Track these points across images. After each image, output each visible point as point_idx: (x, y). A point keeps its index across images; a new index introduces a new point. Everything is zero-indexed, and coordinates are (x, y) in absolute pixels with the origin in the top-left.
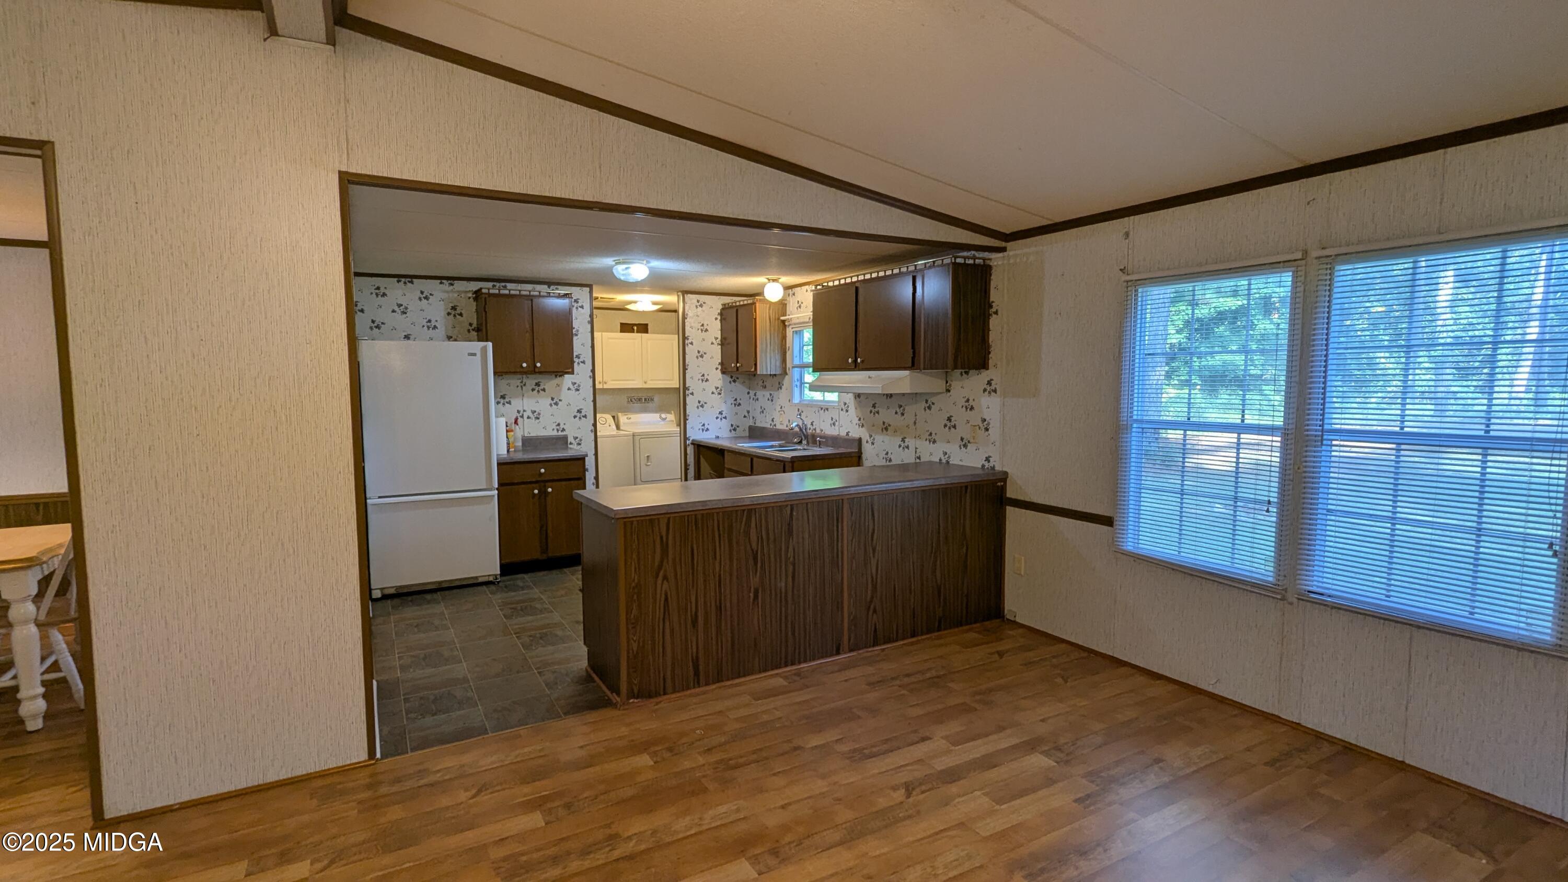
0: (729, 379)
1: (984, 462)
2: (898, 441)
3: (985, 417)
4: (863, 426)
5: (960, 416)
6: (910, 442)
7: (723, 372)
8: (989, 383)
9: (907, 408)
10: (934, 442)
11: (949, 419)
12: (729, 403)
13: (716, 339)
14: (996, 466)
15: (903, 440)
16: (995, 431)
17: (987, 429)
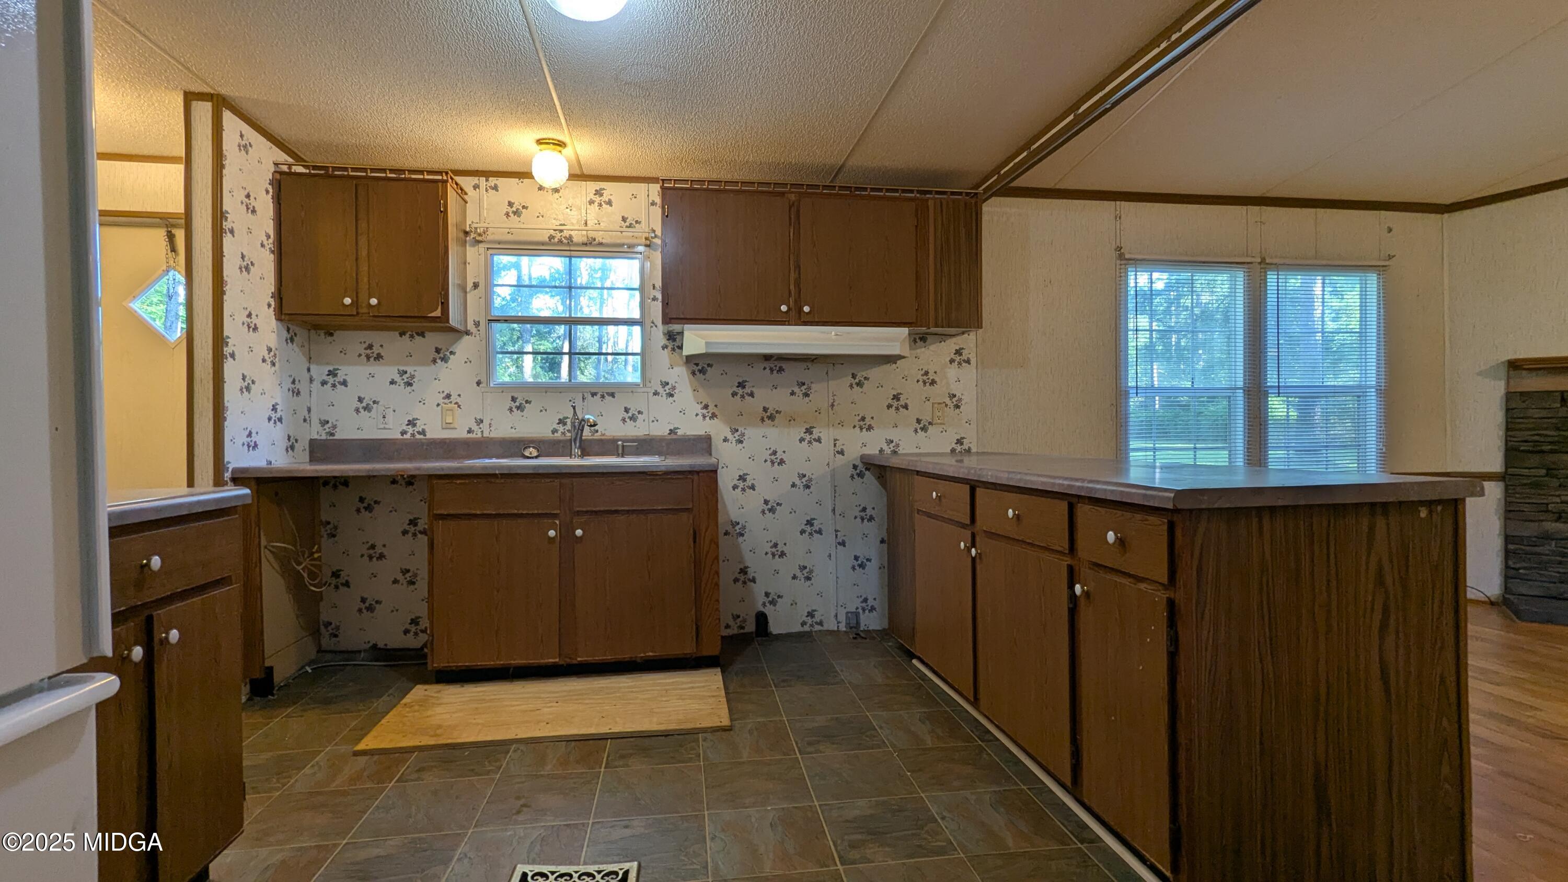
0: (285, 334)
1: (954, 446)
2: (798, 432)
3: (954, 392)
4: (714, 416)
5: (913, 393)
6: (826, 434)
7: (279, 319)
8: (958, 352)
9: (813, 386)
10: (870, 428)
11: (896, 397)
12: (286, 387)
13: (268, 237)
14: (972, 448)
15: (809, 431)
16: (969, 409)
17: (957, 407)
